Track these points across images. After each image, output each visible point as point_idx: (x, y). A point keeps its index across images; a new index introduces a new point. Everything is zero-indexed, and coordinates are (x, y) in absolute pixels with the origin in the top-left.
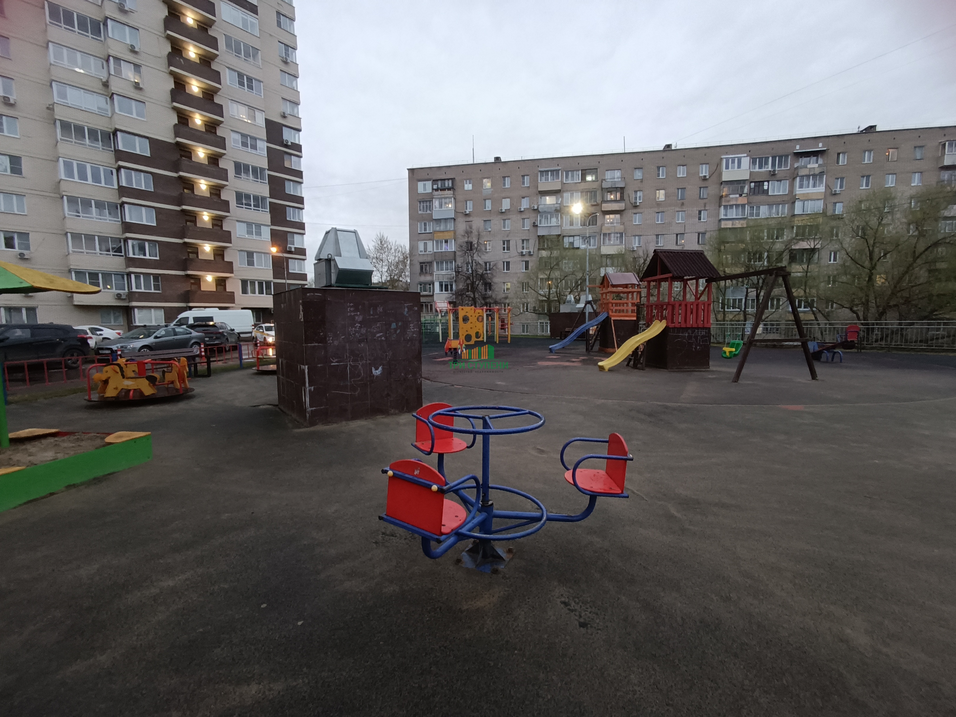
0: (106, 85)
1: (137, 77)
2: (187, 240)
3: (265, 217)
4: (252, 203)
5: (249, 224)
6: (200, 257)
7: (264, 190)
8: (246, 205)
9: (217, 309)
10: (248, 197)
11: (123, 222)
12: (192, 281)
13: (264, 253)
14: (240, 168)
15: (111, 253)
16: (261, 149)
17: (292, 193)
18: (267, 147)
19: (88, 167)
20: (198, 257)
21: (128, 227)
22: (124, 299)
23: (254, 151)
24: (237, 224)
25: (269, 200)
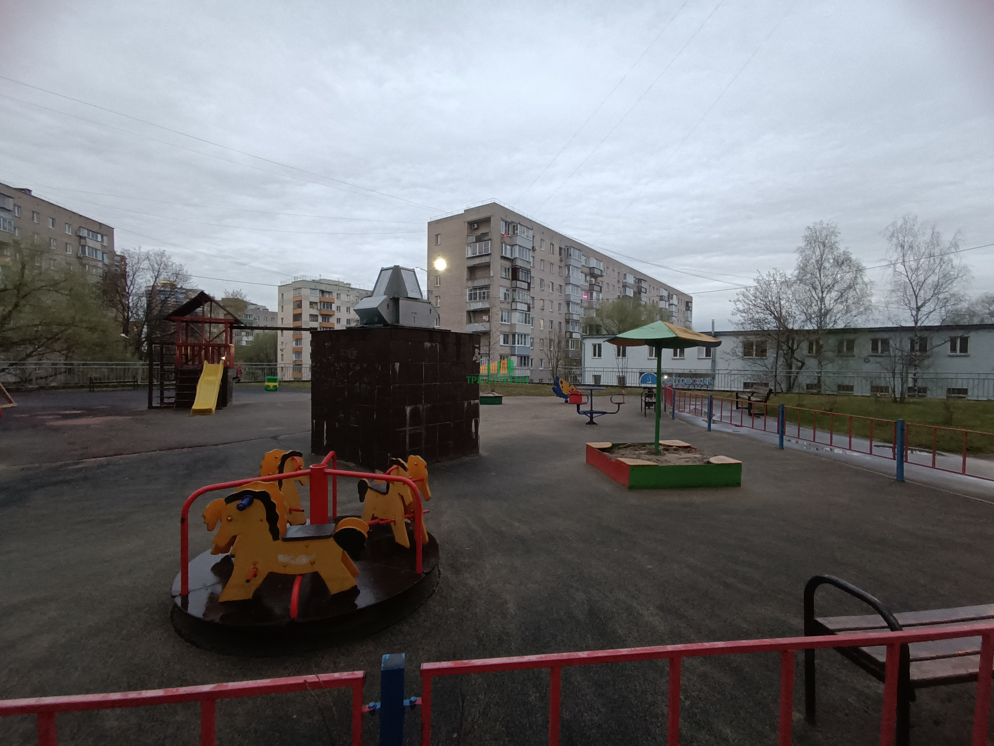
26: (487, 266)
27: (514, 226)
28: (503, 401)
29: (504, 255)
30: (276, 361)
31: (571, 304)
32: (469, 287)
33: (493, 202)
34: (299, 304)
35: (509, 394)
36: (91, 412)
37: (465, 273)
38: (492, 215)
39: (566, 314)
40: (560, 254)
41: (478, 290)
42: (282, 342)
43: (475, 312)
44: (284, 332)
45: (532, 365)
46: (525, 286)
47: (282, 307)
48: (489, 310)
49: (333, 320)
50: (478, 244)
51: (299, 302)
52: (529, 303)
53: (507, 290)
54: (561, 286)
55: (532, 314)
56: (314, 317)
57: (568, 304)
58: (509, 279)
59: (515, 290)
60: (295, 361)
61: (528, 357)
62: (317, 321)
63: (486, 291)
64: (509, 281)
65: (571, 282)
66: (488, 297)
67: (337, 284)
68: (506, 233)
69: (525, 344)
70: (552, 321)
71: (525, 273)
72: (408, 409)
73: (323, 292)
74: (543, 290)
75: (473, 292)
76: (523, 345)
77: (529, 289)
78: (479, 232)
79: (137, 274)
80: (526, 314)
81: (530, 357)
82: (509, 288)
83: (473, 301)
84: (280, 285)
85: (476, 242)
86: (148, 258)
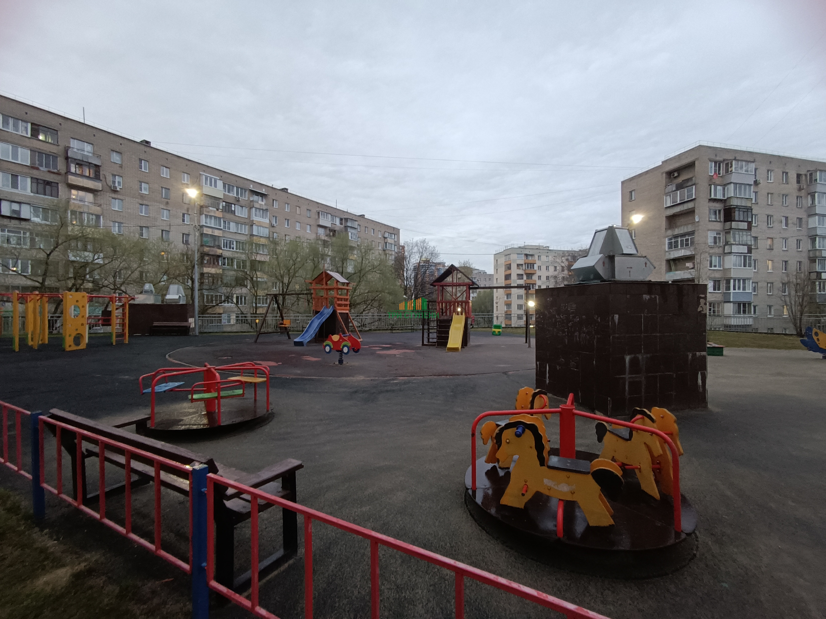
26: (691, 212)
27: (727, 164)
28: (725, 353)
29: (713, 197)
30: (493, 312)
31: (817, 239)
32: (667, 236)
33: (698, 145)
34: (509, 267)
35: (730, 345)
36: (394, 346)
37: (663, 223)
38: (697, 159)
39: (809, 251)
40: (798, 182)
41: (679, 238)
42: (497, 297)
43: (676, 260)
44: (499, 290)
45: (755, 312)
46: (744, 225)
47: (497, 270)
48: (694, 257)
49: (535, 277)
50: (678, 192)
51: (508, 266)
52: (749, 243)
53: (717, 234)
54: (800, 219)
55: (754, 255)
56: (520, 276)
57: (813, 239)
58: (720, 222)
59: (730, 232)
60: (506, 312)
61: (750, 304)
62: (523, 279)
63: (690, 238)
64: (719, 223)
65: (817, 213)
66: (692, 243)
67: (538, 248)
68: (715, 172)
69: (744, 289)
70: (786, 262)
71: (744, 212)
72: (628, 358)
73: (526, 255)
74: (772, 227)
75: (673, 241)
76: (741, 291)
77: (750, 228)
78: (680, 180)
79: (411, 256)
80: (745, 257)
81: (752, 304)
82: (721, 231)
83: (673, 249)
84: (495, 253)
85: (677, 189)
86: (417, 245)
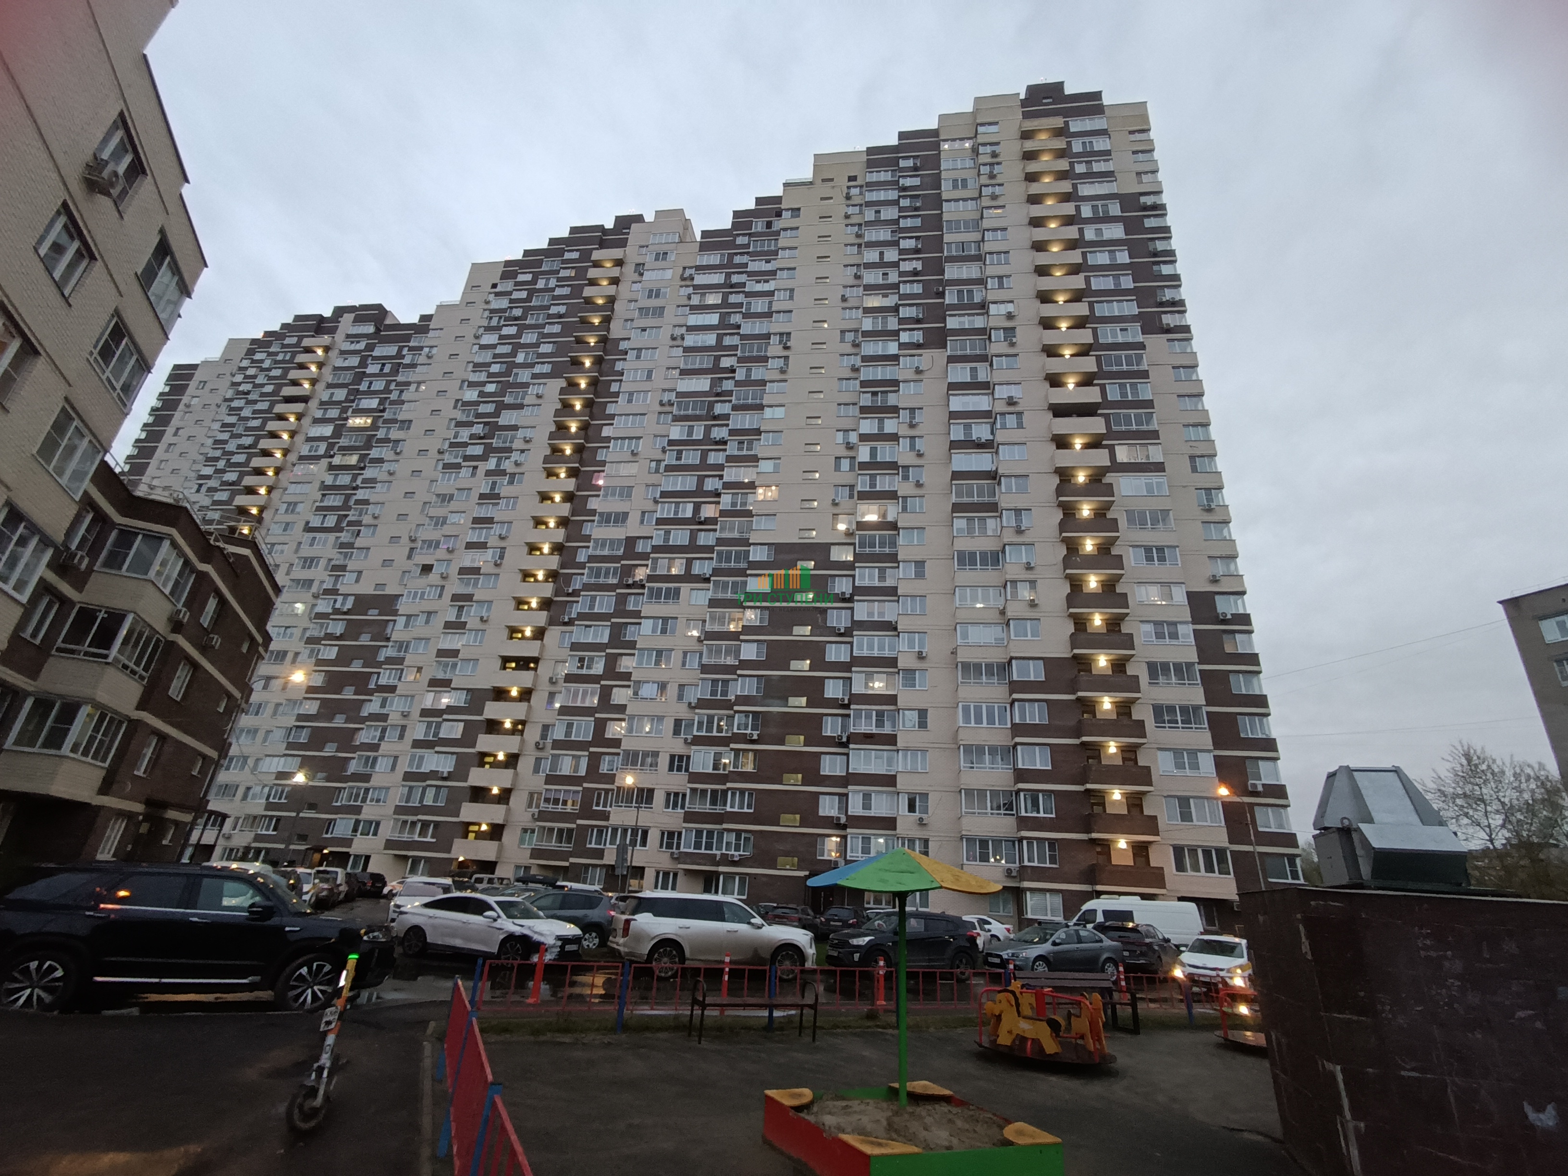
0: (1003, 612)
1: (1033, 594)
2: (1089, 786)
3: (1203, 737)
4: (1179, 718)
5: (1177, 753)
6: (1109, 810)
7: (1195, 695)
8: (1169, 722)
9: (1138, 898)
10: (1171, 709)
11: (1015, 770)
12: (1099, 849)
13: (1207, 798)
14: (1156, 670)
15: (1002, 812)
16: (1186, 636)
17: (1244, 692)
18: (1194, 630)
19: (984, 706)
20: (1105, 811)
21: (1021, 775)
22: (1014, 877)
23: (1174, 642)
24: (1159, 753)
25: (1205, 709)
